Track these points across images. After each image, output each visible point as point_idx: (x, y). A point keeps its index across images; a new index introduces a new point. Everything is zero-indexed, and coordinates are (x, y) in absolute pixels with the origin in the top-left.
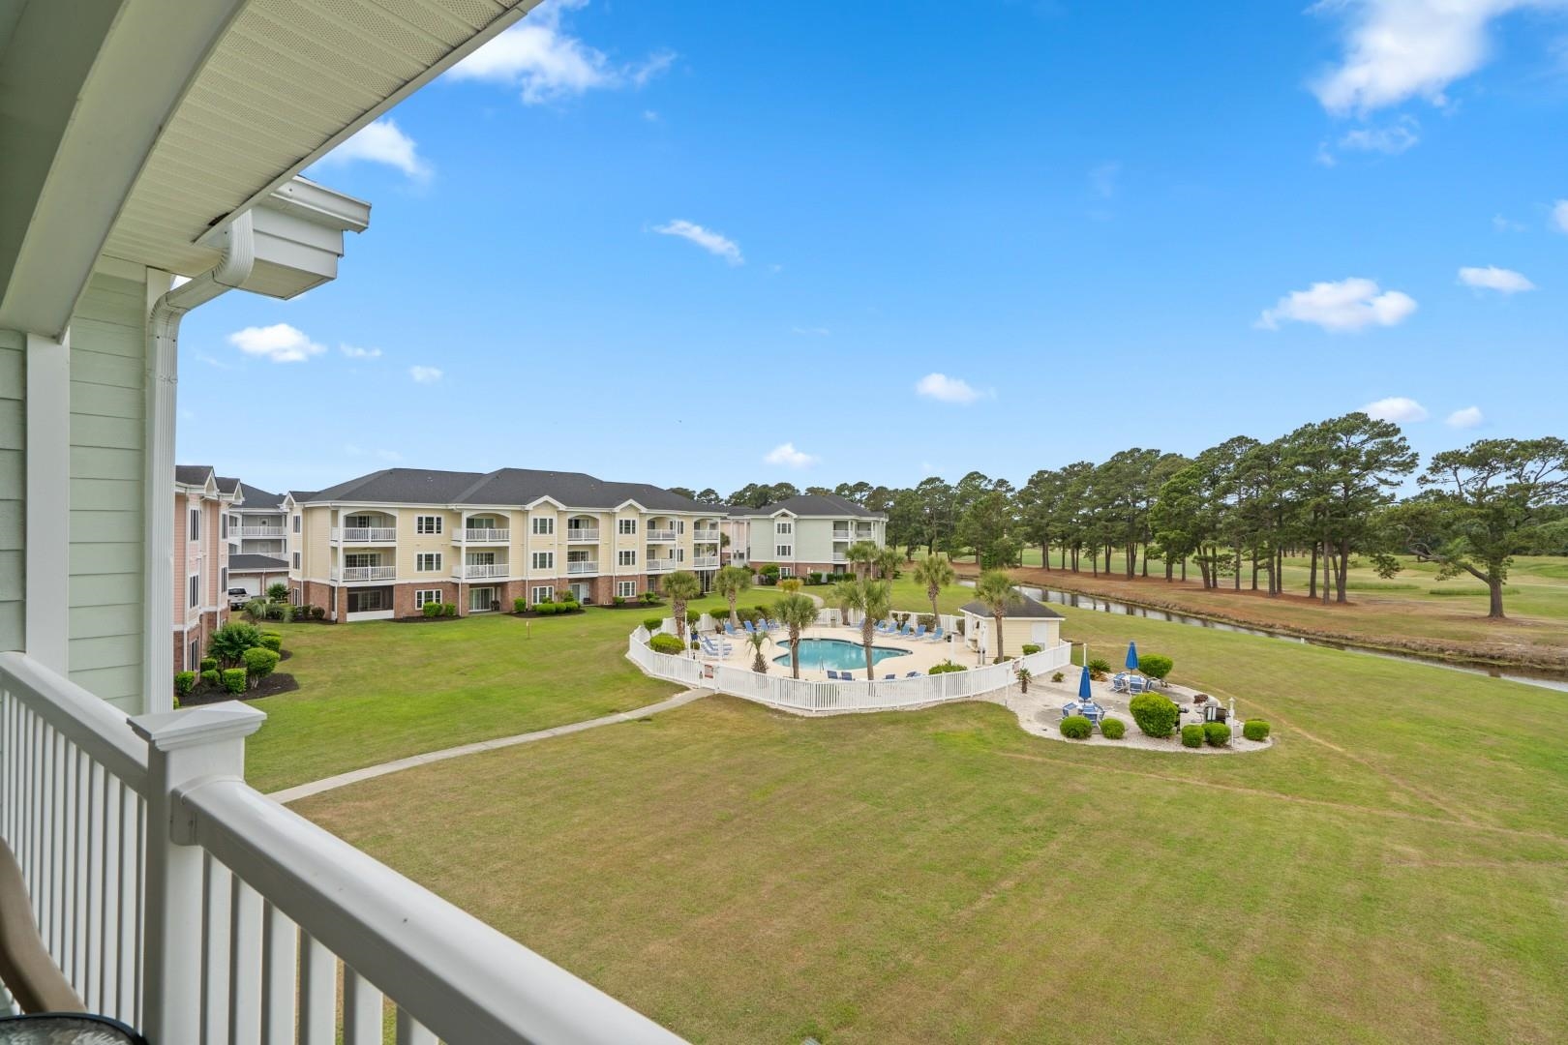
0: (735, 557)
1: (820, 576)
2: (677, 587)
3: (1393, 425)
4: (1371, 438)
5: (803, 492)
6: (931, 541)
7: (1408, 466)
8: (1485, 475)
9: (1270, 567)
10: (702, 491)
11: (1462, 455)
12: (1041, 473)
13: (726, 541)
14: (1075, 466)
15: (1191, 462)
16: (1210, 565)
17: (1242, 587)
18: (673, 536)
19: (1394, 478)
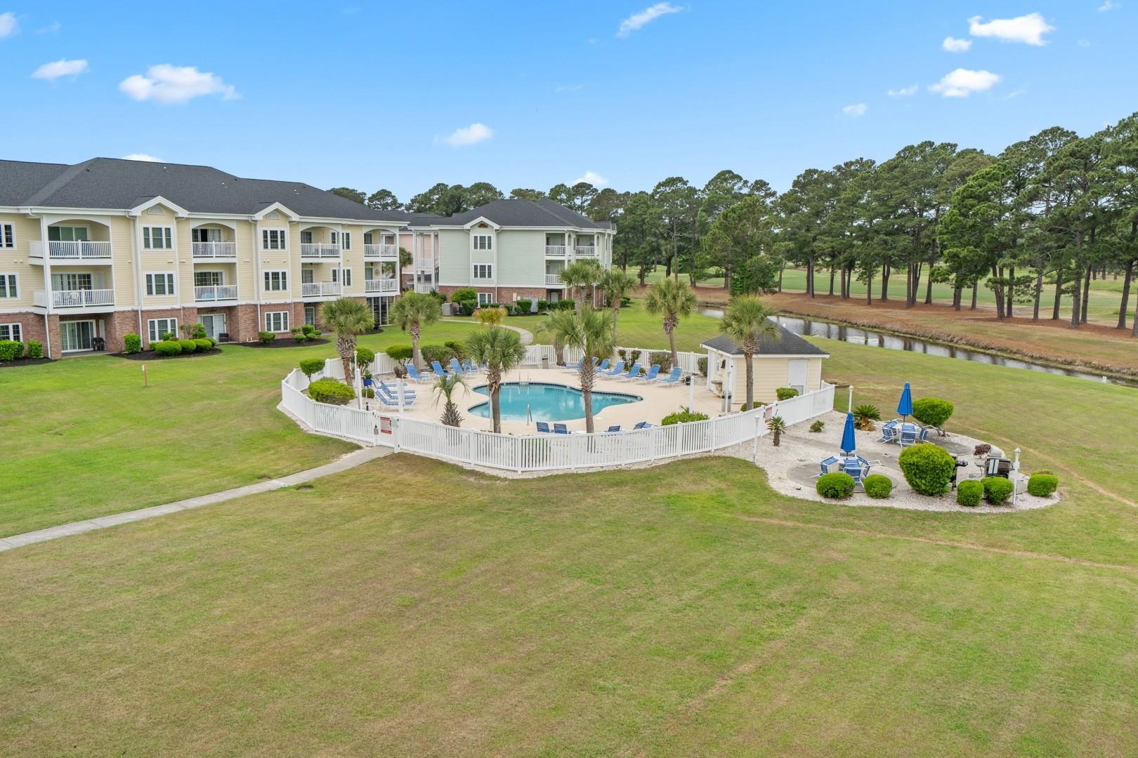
0: (419, 279)
1: (529, 304)
2: (342, 319)
5: (507, 195)
6: (669, 260)
9: (1075, 291)
10: (375, 192)
12: (810, 172)
13: (406, 259)
14: (852, 163)
15: (993, 160)
16: (1006, 289)
17: (1041, 316)
18: (337, 252)
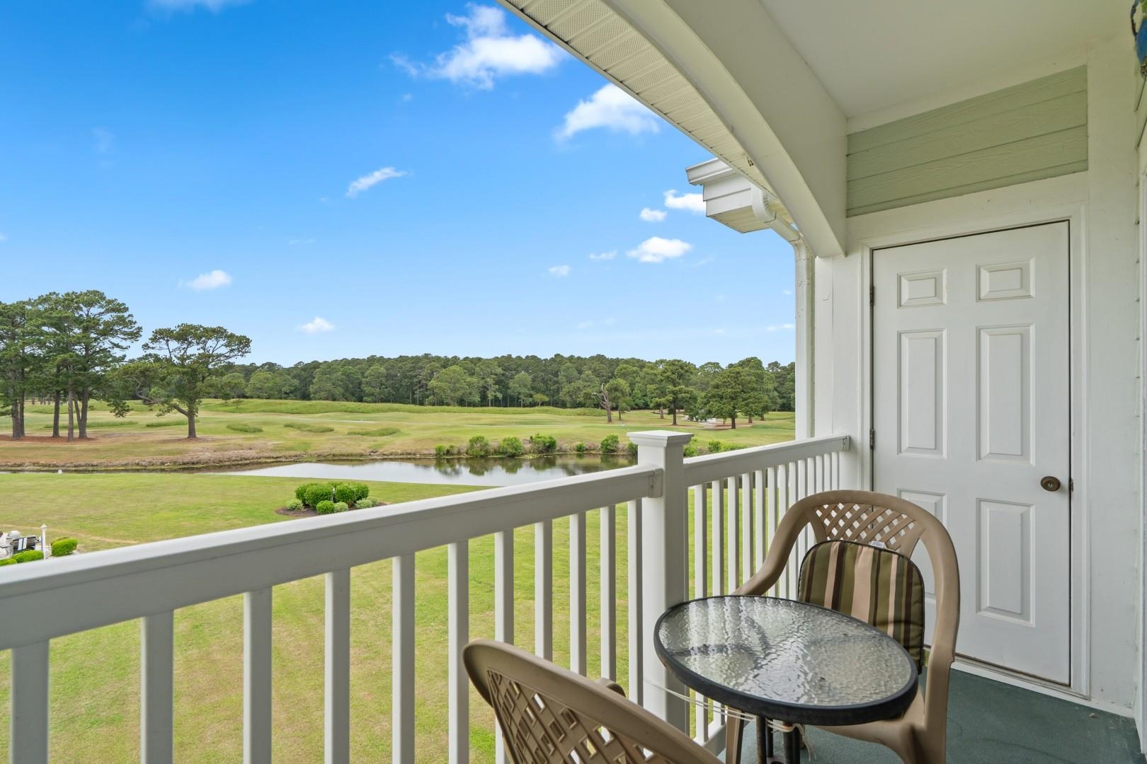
3: (124, 304)
4: (107, 311)
7: (135, 335)
8: (185, 346)
9: (14, 412)
11: (172, 332)
19: (124, 344)
